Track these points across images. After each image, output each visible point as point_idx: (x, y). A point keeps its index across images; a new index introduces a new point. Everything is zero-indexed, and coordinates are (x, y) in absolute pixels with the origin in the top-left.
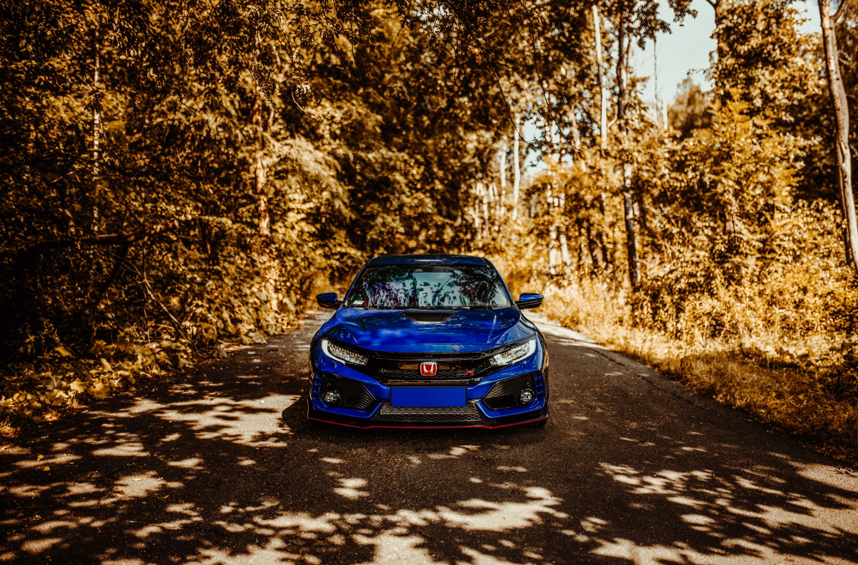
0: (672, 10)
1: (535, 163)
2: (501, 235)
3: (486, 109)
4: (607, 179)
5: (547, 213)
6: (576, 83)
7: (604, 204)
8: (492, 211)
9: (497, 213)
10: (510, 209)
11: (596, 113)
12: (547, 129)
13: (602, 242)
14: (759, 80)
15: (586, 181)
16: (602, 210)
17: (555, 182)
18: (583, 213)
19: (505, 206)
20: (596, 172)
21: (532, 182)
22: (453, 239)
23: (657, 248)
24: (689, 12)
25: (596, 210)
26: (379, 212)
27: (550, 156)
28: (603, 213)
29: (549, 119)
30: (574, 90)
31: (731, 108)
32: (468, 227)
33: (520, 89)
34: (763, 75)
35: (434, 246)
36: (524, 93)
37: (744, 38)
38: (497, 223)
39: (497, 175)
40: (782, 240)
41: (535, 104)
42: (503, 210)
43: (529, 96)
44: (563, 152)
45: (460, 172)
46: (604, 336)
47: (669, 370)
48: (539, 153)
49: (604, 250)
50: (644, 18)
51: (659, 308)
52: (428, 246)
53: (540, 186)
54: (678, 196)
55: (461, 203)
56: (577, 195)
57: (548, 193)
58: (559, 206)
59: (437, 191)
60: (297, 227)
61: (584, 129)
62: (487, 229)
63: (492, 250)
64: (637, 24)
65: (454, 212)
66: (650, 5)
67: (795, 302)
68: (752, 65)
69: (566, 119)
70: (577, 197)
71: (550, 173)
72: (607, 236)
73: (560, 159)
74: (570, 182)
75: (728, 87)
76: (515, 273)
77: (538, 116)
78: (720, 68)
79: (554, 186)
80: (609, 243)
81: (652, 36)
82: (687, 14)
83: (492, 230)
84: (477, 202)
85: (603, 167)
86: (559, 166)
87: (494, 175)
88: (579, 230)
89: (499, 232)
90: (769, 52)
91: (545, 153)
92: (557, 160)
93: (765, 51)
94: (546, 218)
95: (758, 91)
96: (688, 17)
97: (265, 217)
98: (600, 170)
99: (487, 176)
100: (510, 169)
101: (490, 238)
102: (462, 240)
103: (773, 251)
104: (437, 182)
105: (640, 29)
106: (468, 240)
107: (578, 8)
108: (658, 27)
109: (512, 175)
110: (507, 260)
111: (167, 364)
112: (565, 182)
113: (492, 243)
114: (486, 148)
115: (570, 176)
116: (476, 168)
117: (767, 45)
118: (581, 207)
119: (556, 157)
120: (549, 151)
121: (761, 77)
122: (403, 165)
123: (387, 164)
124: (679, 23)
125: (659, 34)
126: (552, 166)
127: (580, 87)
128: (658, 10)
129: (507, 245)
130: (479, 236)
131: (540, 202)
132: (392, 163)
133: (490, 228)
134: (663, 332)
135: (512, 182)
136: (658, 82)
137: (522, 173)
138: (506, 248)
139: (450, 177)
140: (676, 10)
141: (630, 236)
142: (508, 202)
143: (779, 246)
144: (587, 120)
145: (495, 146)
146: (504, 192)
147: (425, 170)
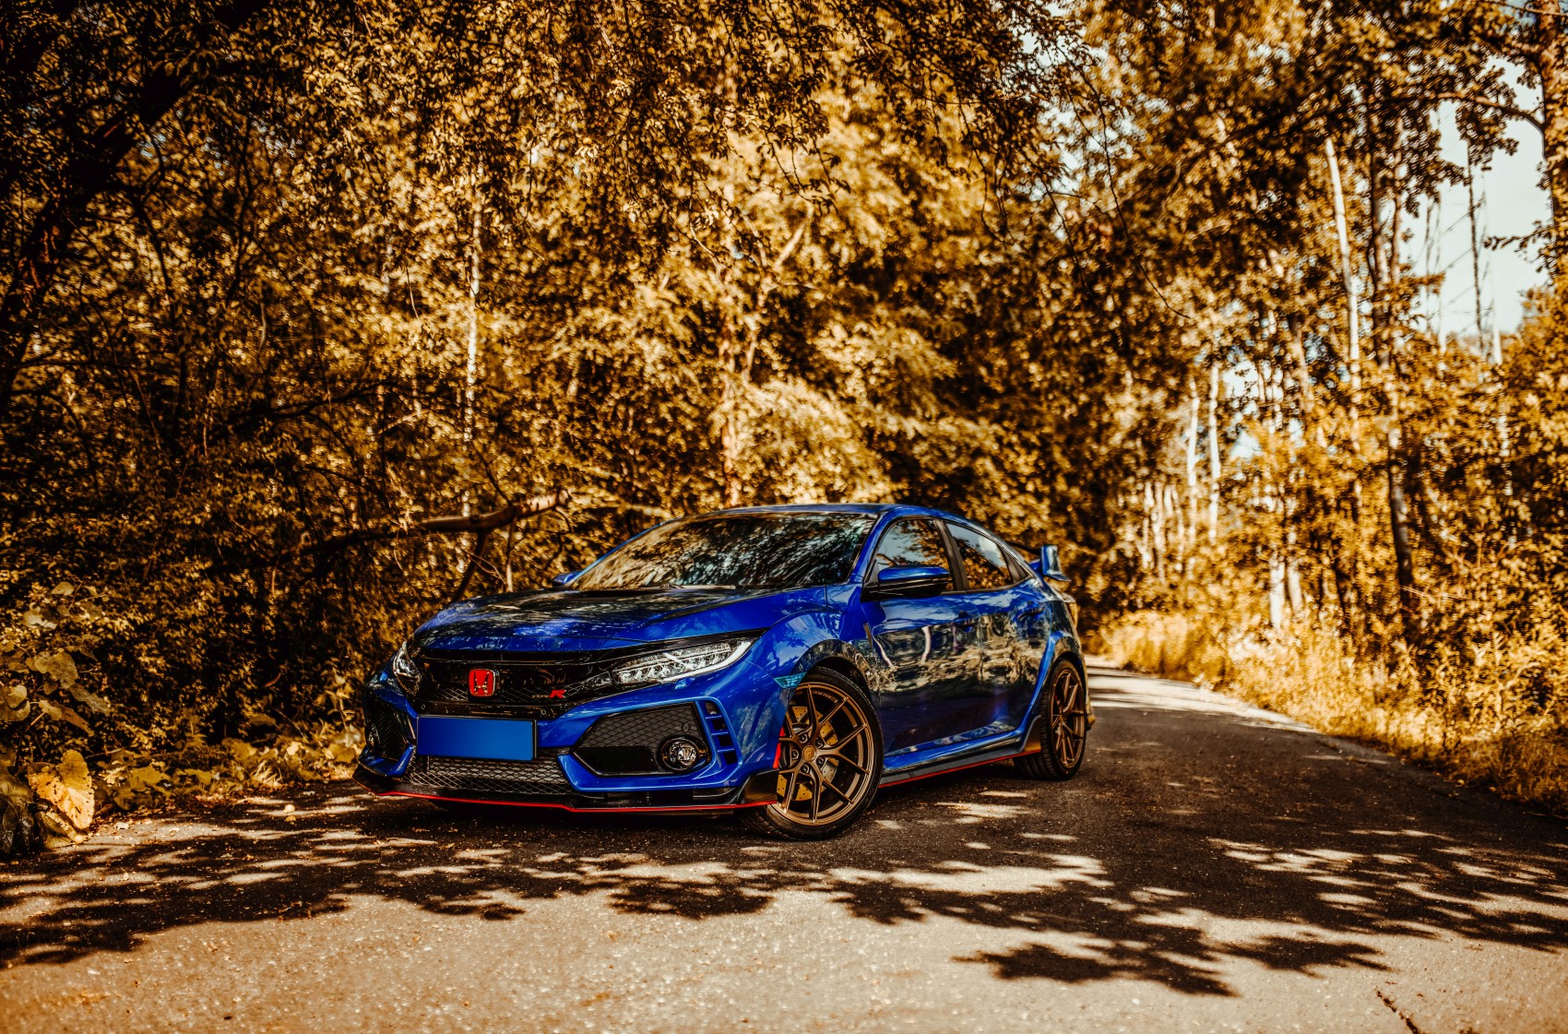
0: (1465, 143)
2: (1185, 579)
6: (1303, 290)
7: (1359, 503)
8: (1171, 536)
9: (1181, 538)
11: (1341, 343)
16: (1354, 515)
18: (1320, 520)
19: (1192, 525)
22: (1106, 594)
24: (1501, 144)
25: (1344, 514)
28: (1357, 521)
30: (1299, 303)
32: (1130, 570)
33: (1199, 304)
36: (1209, 311)
38: (1179, 556)
39: (1178, 471)
42: (1189, 532)
45: (1109, 465)
50: (1414, 159)
55: (1111, 520)
59: (1066, 499)
61: (1320, 373)
62: (1161, 569)
63: (1169, 605)
65: (1098, 536)
66: (1424, 137)
69: (1286, 356)
78: (1554, 236)
81: (1432, 193)
82: (1496, 149)
83: (1171, 570)
87: (1173, 471)
89: (1182, 572)
96: (1499, 154)
99: (1158, 472)
100: (1205, 464)
101: (1167, 584)
102: (1122, 594)
104: (1061, 479)
105: (1407, 179)
106: (1131, 592)
107: (1293, 150)
108: (1442, 174)
113: (1171, 593)
114: (1154, 420)
116: (1137, 458)
118: (1317, 510)
122: (995, 447)
123: (968, 444)
124: (1480, 165)
125: (1443, 187)
127: (1311, 297)
128: (1440, 144)
130: (1149, 583)
132: (975, 444)
133: (1166, 568)
136: (1482, 298)
139: (1090, 476)
140: (1473, 142)
144: (1327, 359)
147: (1039, 458)
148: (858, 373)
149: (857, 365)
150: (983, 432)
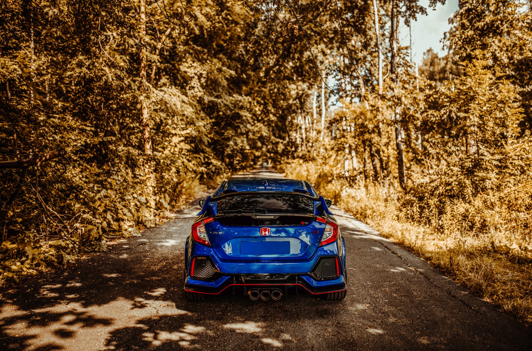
1: (335, 103)
2: (313, 149)
3: (302, 66)
4: (383, 114)
5: (343, 136)
6: (362, 50)
7: (381, 130)
8: (308, 133)
9: (311, 134)
10: (319, 132)
11: (375, 70)
12: (343, 81)
13: (379, 156)
14: (491, 45)
15: (369, 115)
16: (380, 134)
17: (348, 115)
18: (367, 136)
19: (316, 130)
20: (375, 109)
21: (333, 115)
22: (284, 150)
23: (419, 162)
25: (376, 134)
26: (232, 136)
27: (344, 98)
28: (380, 137)
29: (344, 74)
30: (360, 55)
31: (476, 64)
32: (293, 144)
33: (324, 54)
34: (494, 42)
35: (272, 155)
36: (328, 57)
37: (480, 16)
38: (311, 141)
39: (311, 110)
40: (513, 159)
41: (335, 64)
42: (315, 132)
43: (331, 59)
44: (353, 96)
45: (287, 109)
46: (386, 230)
47: (440, 264)
48: (337, 96)
49: (381, 161)
50: (408, 4)
51: (424, 208)
52: (268, 155)
53: (338, 118)
54: (435, 126)
55: (288, 128)
56: (362, 124)
57: (344, 123)
58: (350, 131)
59: (272, 121)
60: (178, 146)
61: (366, 81)
62: (304, 145)
63: (308, 159)
64: (404, 9)
65: (283, 135)
67: (526, 206)
68: (485, 35)
69: (355, 74)
70: (362, 126)
71: (344, 110)
72: (383, 152)
73: (351, 101)
74: (357, 116)
75: (469, 50)
76: (322, 174)
77: (337, 72)
78: (463, 37)
79: (348, 119)
80: (385, 157)
81: (414, 17)
83: (308, 145)
84: (298, 128)
85: (380, 106)
86: (350, 106)
87: (309, 110)
88: (364, 147)
89: (312, 147)
90: (498, 26)
91: (341, 97)
92: (349, 101)
93: (495, 25)
94: (343, 139)
95: (490, 54)
96: (439, 4)
97: (148, 142)
98: (378, 108)
99: (304, 111)
100: (319, 107)
101: (306, 150)
102: (290, 151)
103: (506, 167)
104: (271, 116)
105: (406, 12)
106: (293, 151)
108: (418, 11)
109: (321, 110)
110: (317, 165)
111: (54, 261)
112: (355, 115)
113: (308, 154)
114: (303, 94)
115: (358, 112)
116: (297, 106)
117: (497, 21)
118: (365, 132)
119: (349, 99)
120: (344, 95)
121: (492, 43)
122: (248, 105)
123: (238, 104)
124: (432, 8)
125: (419, 15)
126: (346, 106)
127: (365, 53)
129: (318, 156)
130: (300, 150)
131: (338, 129)
132: (241, 104)
133: (306, 144)
134: (428, 226)
135: (321, 115)
137: (326, 110)
138: (317, 158)
139: (281, 112)
141: (400, 153)
142: (318, 128)
143: (511, 163)
144: (368, 75)
145: (310, 92)
146: (315, 121)
147: (264, 108)
148: (196, 77)
149: (196, 74)
150: (245, 100)
